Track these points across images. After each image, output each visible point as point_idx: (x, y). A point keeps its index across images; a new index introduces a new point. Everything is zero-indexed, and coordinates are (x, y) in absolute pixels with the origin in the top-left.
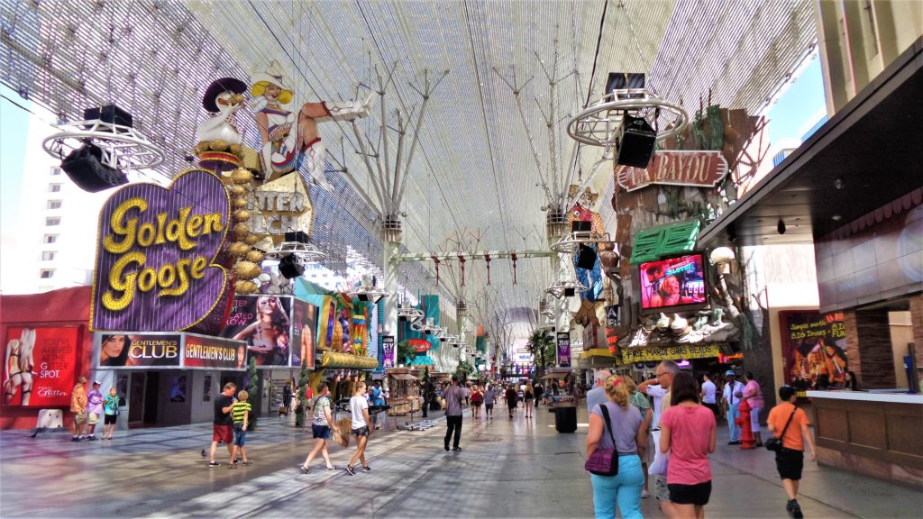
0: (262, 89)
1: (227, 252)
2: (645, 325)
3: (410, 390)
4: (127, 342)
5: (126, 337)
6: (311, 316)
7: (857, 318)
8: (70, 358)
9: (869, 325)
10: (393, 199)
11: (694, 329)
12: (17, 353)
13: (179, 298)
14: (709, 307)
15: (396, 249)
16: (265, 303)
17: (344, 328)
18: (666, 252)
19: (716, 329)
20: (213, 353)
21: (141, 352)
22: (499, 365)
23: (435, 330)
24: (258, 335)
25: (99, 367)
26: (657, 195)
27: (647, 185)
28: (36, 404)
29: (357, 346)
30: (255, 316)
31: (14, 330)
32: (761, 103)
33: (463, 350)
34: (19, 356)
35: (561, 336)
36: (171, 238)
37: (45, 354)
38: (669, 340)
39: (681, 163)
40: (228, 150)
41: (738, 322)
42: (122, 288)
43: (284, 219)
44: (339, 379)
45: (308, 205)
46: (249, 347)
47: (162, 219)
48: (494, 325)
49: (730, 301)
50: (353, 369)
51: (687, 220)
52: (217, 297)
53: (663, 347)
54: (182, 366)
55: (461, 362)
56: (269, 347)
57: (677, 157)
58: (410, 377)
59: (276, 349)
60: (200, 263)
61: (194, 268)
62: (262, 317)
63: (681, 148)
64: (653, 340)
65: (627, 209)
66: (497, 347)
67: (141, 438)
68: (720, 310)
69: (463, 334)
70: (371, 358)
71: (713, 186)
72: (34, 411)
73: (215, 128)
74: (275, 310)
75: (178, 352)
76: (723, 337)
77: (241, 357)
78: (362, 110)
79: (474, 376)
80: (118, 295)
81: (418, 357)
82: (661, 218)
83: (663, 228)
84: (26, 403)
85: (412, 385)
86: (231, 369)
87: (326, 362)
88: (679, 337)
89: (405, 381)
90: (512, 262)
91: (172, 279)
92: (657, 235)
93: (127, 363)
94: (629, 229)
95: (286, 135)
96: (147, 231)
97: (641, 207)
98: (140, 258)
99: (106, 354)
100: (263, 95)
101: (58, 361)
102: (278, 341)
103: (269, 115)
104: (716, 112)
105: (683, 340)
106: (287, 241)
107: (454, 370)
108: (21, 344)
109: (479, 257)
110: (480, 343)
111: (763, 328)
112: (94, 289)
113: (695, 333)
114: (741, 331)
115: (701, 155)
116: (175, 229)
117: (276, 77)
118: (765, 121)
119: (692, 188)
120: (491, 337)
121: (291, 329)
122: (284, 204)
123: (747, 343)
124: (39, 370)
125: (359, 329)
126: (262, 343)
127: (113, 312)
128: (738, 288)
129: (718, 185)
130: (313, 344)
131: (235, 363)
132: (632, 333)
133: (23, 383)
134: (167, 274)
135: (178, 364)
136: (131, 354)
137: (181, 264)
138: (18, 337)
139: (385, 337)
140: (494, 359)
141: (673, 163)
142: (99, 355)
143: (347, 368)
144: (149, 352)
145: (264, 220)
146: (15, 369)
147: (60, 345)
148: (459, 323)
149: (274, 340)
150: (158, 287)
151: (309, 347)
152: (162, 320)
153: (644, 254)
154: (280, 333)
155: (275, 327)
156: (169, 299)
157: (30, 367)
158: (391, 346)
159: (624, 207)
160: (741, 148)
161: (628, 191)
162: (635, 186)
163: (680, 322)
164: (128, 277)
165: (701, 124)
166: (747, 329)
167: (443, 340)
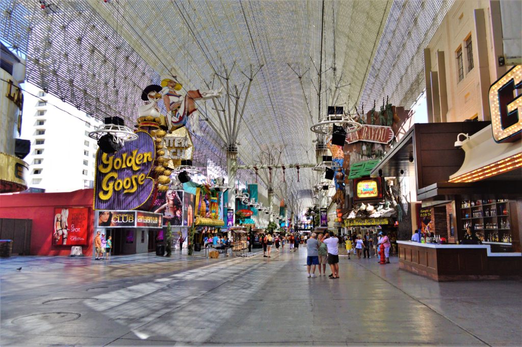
0: (167, 83)
1: (154, 171)
2: (355, 208)
3: (242, 238)
4: (111, 215)
5: (110, 212)
6: (192, 201)
7: (434, 210)
8: (85, 223)
9: (440, 214)
10: (233, 136)
11: (377, 211)
12: (60, 220)
13: (133, 194)
14: (384, 201)
15: (235, 162)
16: (170, 194)
17: (207, 204)
18: (365, 174)
19: (386, 211)
20: (148, 220)
21: (117, 220)
22: (293, 224)
23: (256, 205)
24: (167, 210)
25: (98, 227)
26: (362, 146)
27: (357, 141)
28: (70, 244)
29: (213, 214)
30: (165, 201)
31: (58, 209)
32: (413, 102)
33: (272, 216)
34: (61, 221)
35: (322, 210)
36: (129, 165)
37: (73, 220)
38: (365, 216)
39: (373, 131)
40: (154, 120)
41: (396, 208)
42: (107, 190)
43: (179, 151)
44: (204, 232)
45: (191, 144)
46: (163, 216)
47: (124, 156)
48: (290, 200)
49: (394, 198)
50: (211, 226)
51: (375, 159)
52: (150, 193)
53: (363, 219)
54: (136, 226)
55: (270, 222)
56: (172, 216)
57: (371, 129)
58: (242, 231)
59: (176, 217)
60: (142, 177)
61: (140, 179)
62: (169, 201)
63: (374, 124)
64: (358, 216)
65: (348, 152)
66: (292, 213)
67: (118, 260)
68: (389, 202)
69: (271, 207)
70: (220, 221)
71: (387, 143)
72: (69, 247)
73: (148, 110)
74: (175, 197)
75: (134, 219)
76: (389, 215)
77: (160, 221)
78: (218, 94)
79: (278, 230)
80: (106, 193)
81: (246, 220)
82: (364, 157)
83: (364, 162)
84: (65, 243)
85: (243, 236)
86: (156, 227)
87: (198, 223)
88: (370, 215)
89: (240, 233)
90: (297, 170)
91: (129, 185)
92: (362, 165)
93: (111, 225)
94: (349, 161)
95: (179, 107)
96: (118, 162)
97: (355, 152)
98: (115, 175)
99: (101, 220)
100: (167, 86)
101: (79, 224)
102: (177, 213)
103: (170, 97)
104: (390, 108)
105: (371, 216)
106: (182, 165)
107: (266, 227)
108: (61, 216)
109: (279, 167)
110: (282, 211)
111: (408, 212)
112: (95, 190)
113: (377, 213)
114: (398, 213)
115: (382, 128)
116: (130, 161)
117: (174, 77)
118: (413, 112)
119: (378, 143)
120: (289, 207)
121: (183, 207)
122: (178, 143)
123: (400, 218)
124: (70, 228)
125: (214, 205)
126: (169, 214)
127: (104, 201)
128: (397, 192)
129: (389, 143)
130: (193, 215)
131: (157, 225)
132: (349, 212)
133: (63, 234)
134: (127, 182)
135: (134, 225)
136: (113, 221)
137: (133, 177)
138: (60, 213)
139: (229, 210)
140: (290, 220)
141: (370, 131)
142: (98, 221)
143: (208, 226)
144: (121, 220)
145: (168, 152)
146: (59, 228)
147: (80, 217)
148: (269, 200)
149: (175, 213)
150: (124, 189)
151: (191, 216)
152: (124, 205)
153: (355, 175)
154: (178, 209)
155: (175, 206)
156: (128, 194)
157: (66, 226)
158: (232, 214)
159: (347, 151)
160: (401, 126)
161: (349, 143)
162: (351, 141)
163: (370, 208)
164: (110, 184)
165: (383, 113)
166: (400, 212)
167: (260, 210)
